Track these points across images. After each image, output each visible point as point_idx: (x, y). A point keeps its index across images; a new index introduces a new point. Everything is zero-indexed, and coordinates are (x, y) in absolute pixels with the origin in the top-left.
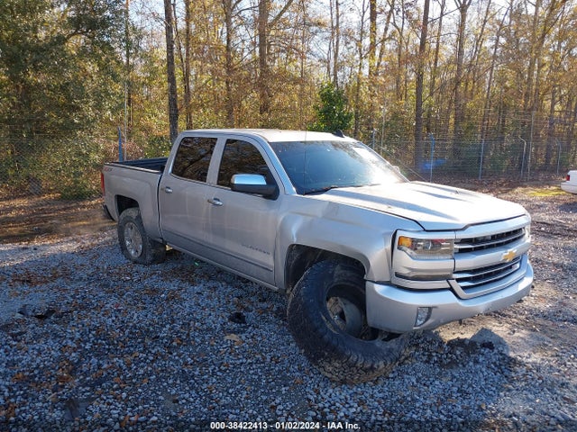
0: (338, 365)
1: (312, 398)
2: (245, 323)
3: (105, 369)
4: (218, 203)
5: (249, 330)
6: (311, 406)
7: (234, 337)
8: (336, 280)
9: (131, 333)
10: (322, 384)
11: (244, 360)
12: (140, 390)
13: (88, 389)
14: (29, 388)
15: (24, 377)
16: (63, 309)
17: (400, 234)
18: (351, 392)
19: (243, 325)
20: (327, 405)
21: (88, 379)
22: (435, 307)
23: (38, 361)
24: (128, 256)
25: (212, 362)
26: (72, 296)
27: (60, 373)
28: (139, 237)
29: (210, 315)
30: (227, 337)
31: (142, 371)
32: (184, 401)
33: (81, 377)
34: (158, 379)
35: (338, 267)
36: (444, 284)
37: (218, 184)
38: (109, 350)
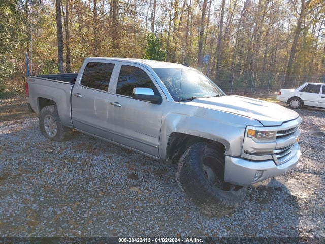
0: (214, 207)
1: (199, 227)
2: (138, 179)
3: (61, 215)
4: (118, 105)
5: (143, 184)
6: (200, 233)
7: (136, 189)
8: (206, 155)
9: (67, 188)
10: (200, 218)
11: (148, 204)
12: (89, 228)
13: (53, 229)
14: (10, 231)
15: (3, 223)
16: (14, 173)
17: (249, 128)
18: (219, 222)
19: (137, 181)
20: (209, 231)
21: (51, 222)
22: (265, 170)
23: (10, 211)
24: (47, 136)
25: (129, 206)
26: (17, 164)
27: (29, 219)
28: (55, 125)
29: (115, 174)
30: (131, 189)
31: (86, 215)
32: (121, 234)
33: (45, 221)
34: (98, 220)
35: (206, 147)
36: (269, 157)
37: (117, 93)
38: (57, 200)
